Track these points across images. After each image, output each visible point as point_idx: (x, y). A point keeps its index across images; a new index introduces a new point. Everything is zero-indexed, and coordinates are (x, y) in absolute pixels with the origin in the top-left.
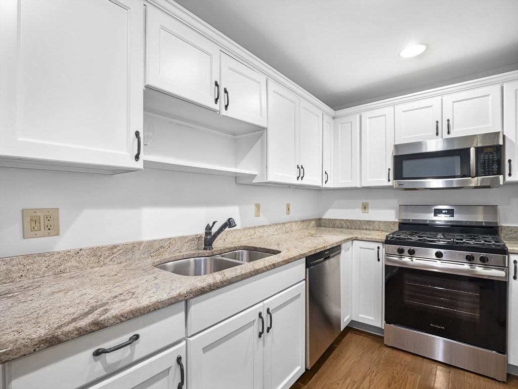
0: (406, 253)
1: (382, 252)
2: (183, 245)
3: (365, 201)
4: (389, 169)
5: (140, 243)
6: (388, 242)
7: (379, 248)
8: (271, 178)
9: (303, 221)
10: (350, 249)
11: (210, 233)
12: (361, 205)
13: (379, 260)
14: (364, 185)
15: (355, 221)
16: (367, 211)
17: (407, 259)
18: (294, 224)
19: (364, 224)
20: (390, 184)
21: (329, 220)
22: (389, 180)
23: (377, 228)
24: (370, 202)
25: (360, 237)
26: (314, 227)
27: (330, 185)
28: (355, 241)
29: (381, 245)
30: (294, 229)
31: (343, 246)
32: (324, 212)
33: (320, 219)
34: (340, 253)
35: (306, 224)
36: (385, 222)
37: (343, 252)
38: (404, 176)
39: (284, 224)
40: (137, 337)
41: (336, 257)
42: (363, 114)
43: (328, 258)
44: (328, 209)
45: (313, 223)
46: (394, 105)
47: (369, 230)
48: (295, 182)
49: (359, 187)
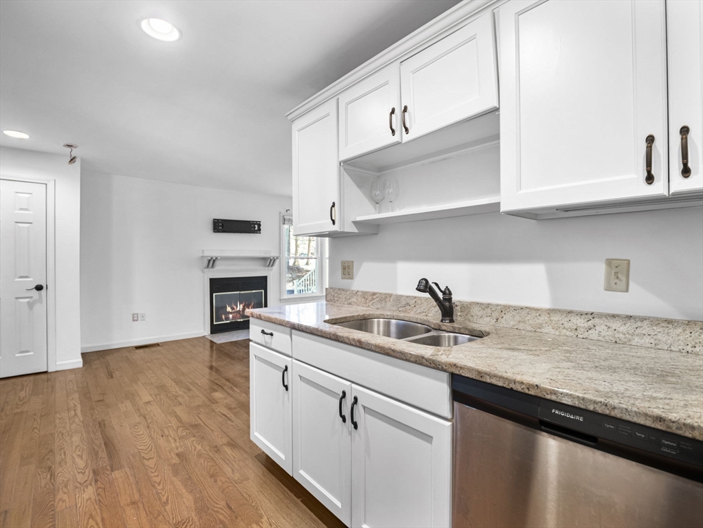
2: (430, 308)
5: (390, 295)
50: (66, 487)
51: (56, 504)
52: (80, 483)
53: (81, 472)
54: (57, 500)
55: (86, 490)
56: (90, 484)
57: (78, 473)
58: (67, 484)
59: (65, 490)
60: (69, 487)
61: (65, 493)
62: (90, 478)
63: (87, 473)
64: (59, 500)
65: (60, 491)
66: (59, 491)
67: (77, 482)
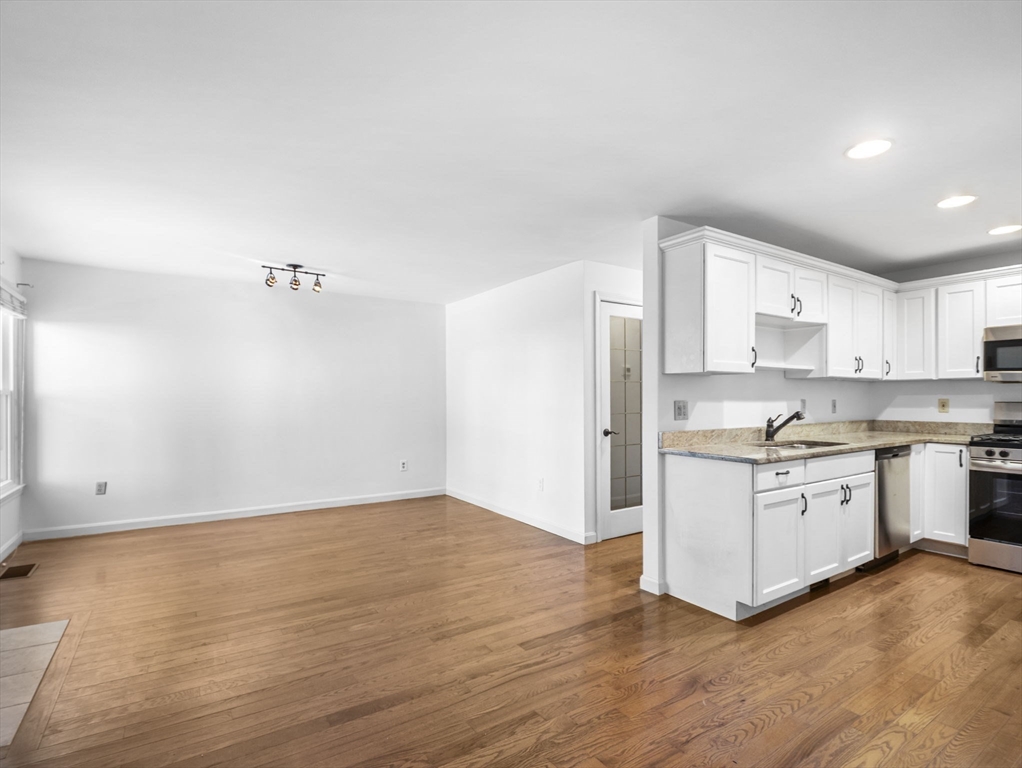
0: (997, 456)
1: (966, 455)
3: (945, 397)
4: (978, 358)
6: (972, 443)
7: (961, 451)
8: (831, 373)
9: (852, 422)
10: (922, 453)
11: (772, 426)
12: (937, 401)
13: (961, 465)
14: (941, 377)
15: (928, 423)
16: (946, 409)
17: (998, 463)
18: (841, 425)
19: (942, 427)
20: (979, 375)
21: (887, 422)
22: (978, 371)
23: (962, 432)
24: (951, 398)
25: (935, 439)
26: (864, 431)
27: (892, 377)
28: (928, 445)
29: (964, 448)
30: (841, 430)
31: (913, 447)
32: (880, 411)
33: (873, 421)
34: (909, 454)
35: (855, 426)
36: (973, 424)
37: (913, 454)
38: (999, 366)
39: (830, 423)
40: (788, 473)
41: (905, 458)
42: (941, 289)
43: (895, 456)
44: (885, 407)
45: (864, 425)
46: (985, 278)
47: (950, 434)
48: (852, 375)
49: (934, 378)
50: (924, 746)
51: (952, 737)
52: (905, 736)
53: (888, 746)
54: (947, 740)
55: (908, 724)
56: (897, 725)
57: (891, 749)
58: (919, 747)
59: (928, 743)
60: (921, 743)
61: (932, 741)
62: (889, 730)
63: (885, 739)
64: (944, 738)
65: (935, 745)
66: (936, 748)
67: (906, 739)
